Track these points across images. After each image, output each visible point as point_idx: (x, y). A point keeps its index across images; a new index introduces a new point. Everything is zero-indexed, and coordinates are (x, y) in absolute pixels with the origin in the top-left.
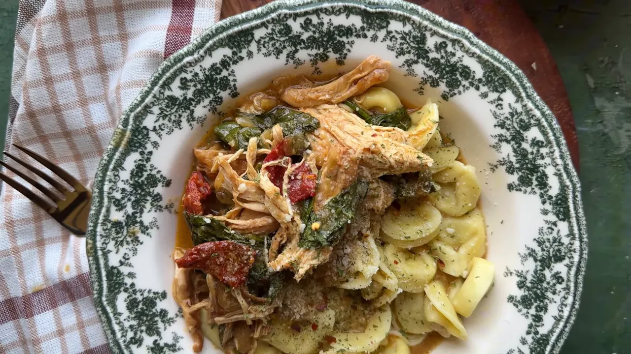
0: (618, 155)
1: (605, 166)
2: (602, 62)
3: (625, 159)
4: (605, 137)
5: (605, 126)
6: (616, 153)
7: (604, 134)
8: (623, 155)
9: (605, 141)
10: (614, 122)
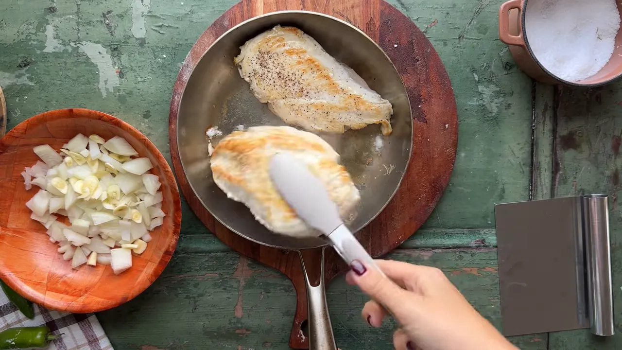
0: (490, 117)
1: (484, 123)
2: (483, 66)
3: (495, 119)
4: (483, 108)
5: (483, 101)
6: (489, 116)
7: (483, 106)
8: (493, 116)
9: (483, 109)
10: (489, 99)
